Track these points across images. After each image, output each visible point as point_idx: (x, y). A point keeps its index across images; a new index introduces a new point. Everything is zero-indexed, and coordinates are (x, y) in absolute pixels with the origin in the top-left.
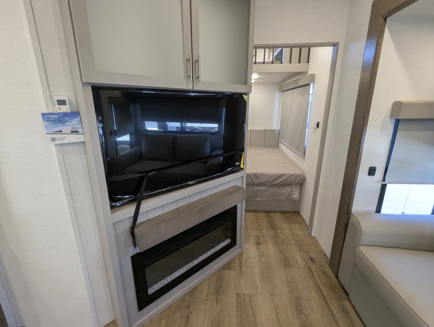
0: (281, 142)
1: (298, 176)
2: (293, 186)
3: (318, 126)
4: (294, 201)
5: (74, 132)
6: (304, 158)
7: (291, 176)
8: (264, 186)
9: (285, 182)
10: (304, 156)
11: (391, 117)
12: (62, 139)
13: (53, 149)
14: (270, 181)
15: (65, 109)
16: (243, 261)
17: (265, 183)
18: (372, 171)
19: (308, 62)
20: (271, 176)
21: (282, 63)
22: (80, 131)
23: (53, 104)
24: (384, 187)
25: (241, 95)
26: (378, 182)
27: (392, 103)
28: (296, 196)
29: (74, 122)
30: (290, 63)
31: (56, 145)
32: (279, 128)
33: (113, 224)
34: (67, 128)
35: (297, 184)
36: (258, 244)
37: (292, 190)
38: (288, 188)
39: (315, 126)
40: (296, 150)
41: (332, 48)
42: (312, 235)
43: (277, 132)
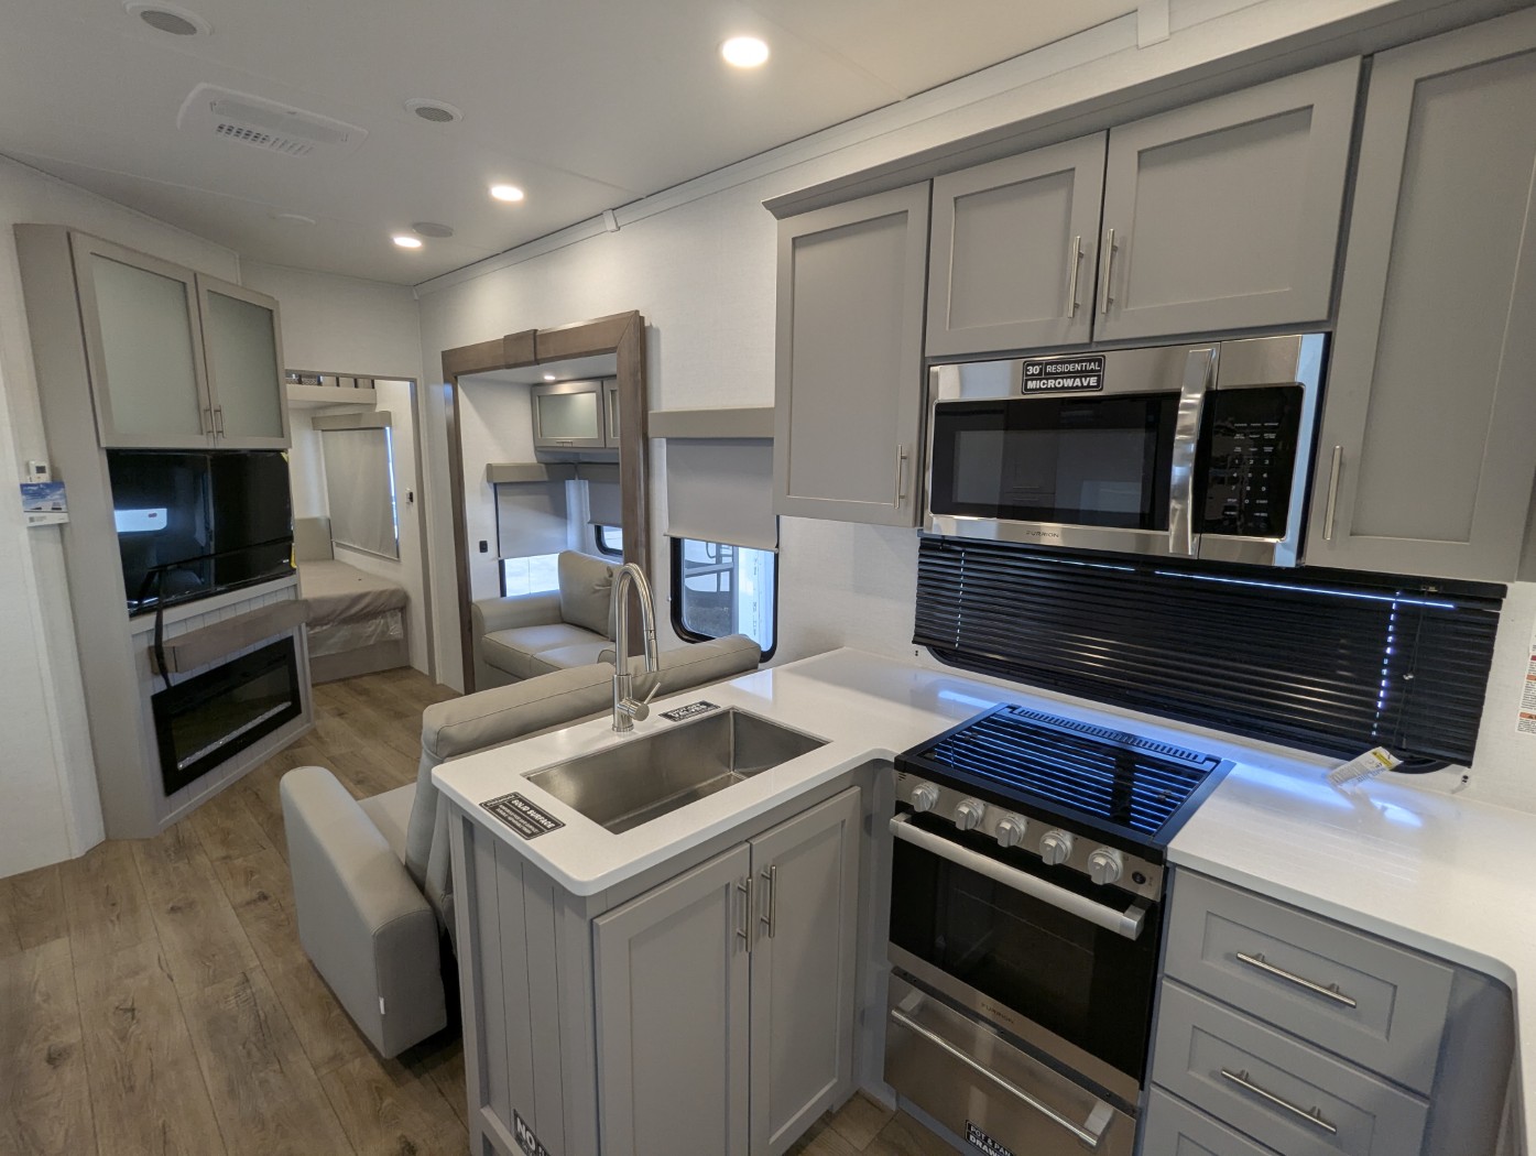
0: (339, 545)
1: (393, 593)
2: (388, 614)
3: (411, 498)
4: (396, 642)
5: (56, 509)
6: (399, 561)
7: (382, 593)
8: (326, 624)
9: (371, 608)
10: (398, 557)
11: (488, 481)
12: (42, 518)
13: (25, 532)
14: (338, 612)
15: (45, 478)
16: (323, 735)
17: (328, 616)
18: (483, 547)
19: (373, 387)
20: (340, 600)
21: (320, 384)
22: (63, 507)
23: (28, 472)
24: (501, 565)
25: (278, 452)
26: (493, 559)
27: (484, 466)
28: (395, 630)
29: (56, 496)
30: (338, 385)
31: (29, 528)
32: (328, 514)
33: (133, 636)
34: (47, 504)
35: (394, 609)
36: (341, 715)
37: (386, 623)
38: (378, 621)
39: (407, 499)
40: (379, 551)
41: (408, 383)
42: (438, 682)
43: (324, 524)
